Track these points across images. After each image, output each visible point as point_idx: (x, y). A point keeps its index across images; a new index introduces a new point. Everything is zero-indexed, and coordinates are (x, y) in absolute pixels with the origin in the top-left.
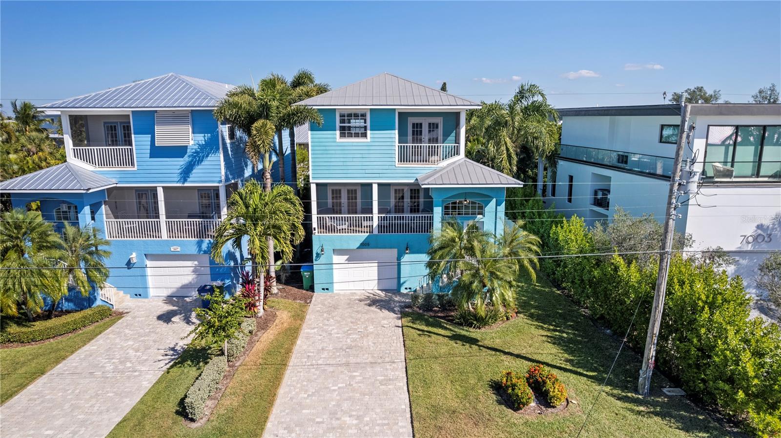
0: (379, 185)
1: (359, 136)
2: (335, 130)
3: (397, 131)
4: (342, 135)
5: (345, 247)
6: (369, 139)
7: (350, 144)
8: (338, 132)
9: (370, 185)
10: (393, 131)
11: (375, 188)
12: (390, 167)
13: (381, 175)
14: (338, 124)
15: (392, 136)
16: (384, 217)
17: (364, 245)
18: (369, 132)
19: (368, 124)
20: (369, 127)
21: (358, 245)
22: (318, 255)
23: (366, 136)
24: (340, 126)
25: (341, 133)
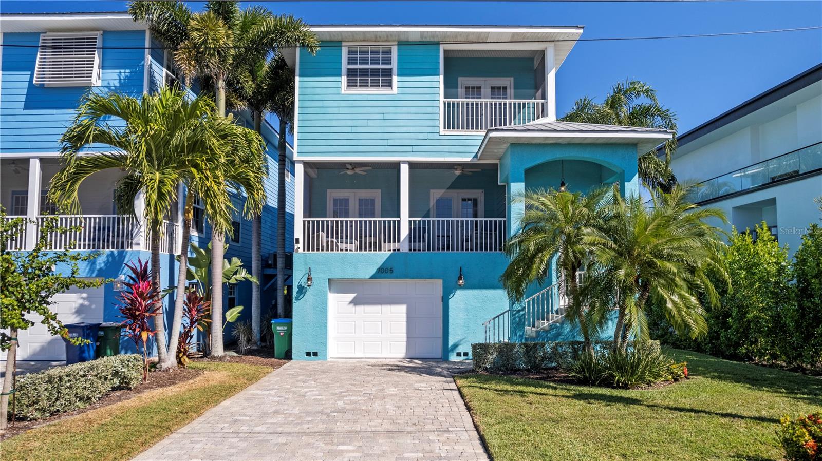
0: (413, 166)
1: (378, 86)
2: (340, 76)
3: (441, 78)
4: (351, 84)
5: (350, 274)
6: (395, 90)
7: (365, 97)
8: (344, 79)
9: (396, 166)
10: (436, 78)
11: (405, 170)
12: (431, 136)
13: (415, 149)
14: (345, 66)
15: (435, 84)
16: (419, 222)
17: (384, 271)
18: (395, 79)
19: (394, 65)
20: (395, 71)
21: (372, 271)
22: (302, 290)
23: (390, 85)
24: (349, 70)
25: (348, 80)
